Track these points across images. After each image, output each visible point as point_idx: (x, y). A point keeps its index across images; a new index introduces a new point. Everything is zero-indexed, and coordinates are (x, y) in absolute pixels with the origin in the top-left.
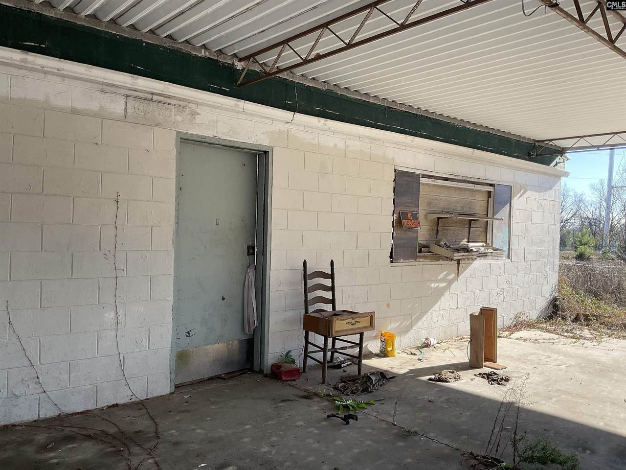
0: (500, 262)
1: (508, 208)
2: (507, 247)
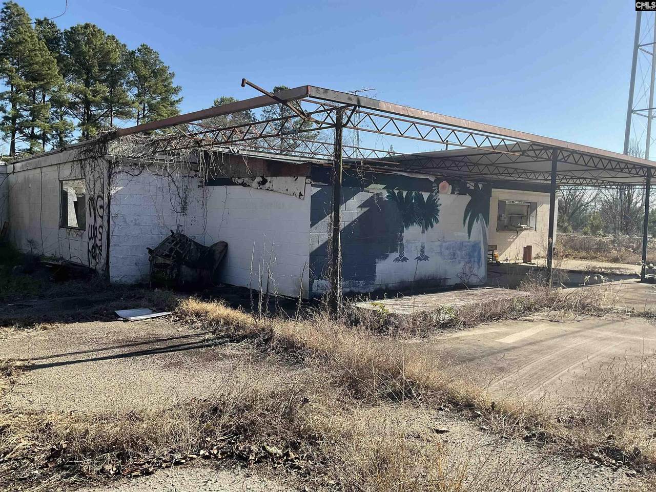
0: (532, 232)
1: (535, 211)
2: (535, 226)
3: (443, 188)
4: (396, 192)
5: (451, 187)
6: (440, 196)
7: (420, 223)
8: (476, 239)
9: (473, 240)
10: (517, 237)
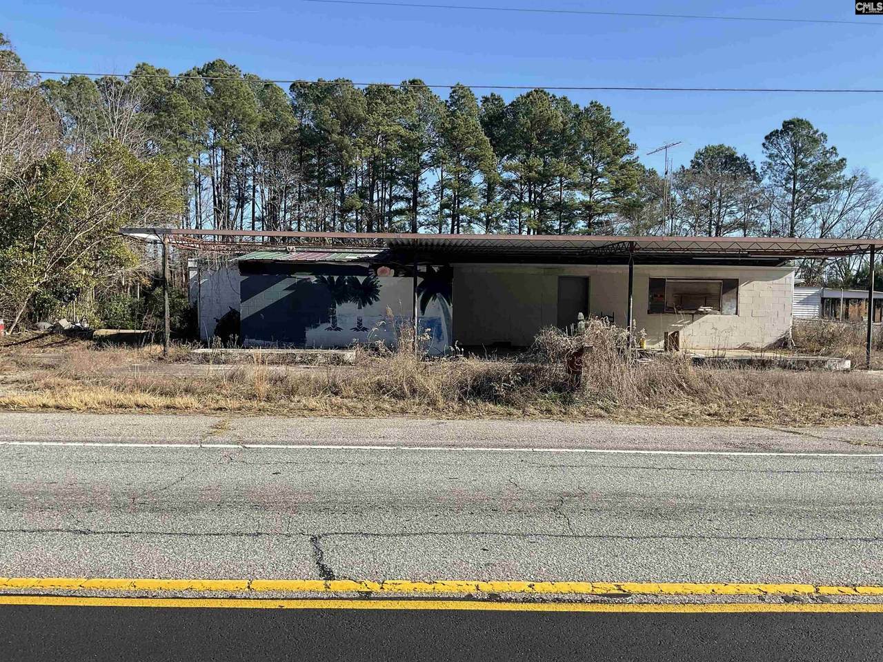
0: (728, 316)
1: (735, 290)
2: (735, 309)
3: (383, 272)
4: (326, 277)
5: (393, 271)
6: (380, 279)
7: (355, 300)
8: (434, 315)
9: (429, 316)
10: (693, 321)
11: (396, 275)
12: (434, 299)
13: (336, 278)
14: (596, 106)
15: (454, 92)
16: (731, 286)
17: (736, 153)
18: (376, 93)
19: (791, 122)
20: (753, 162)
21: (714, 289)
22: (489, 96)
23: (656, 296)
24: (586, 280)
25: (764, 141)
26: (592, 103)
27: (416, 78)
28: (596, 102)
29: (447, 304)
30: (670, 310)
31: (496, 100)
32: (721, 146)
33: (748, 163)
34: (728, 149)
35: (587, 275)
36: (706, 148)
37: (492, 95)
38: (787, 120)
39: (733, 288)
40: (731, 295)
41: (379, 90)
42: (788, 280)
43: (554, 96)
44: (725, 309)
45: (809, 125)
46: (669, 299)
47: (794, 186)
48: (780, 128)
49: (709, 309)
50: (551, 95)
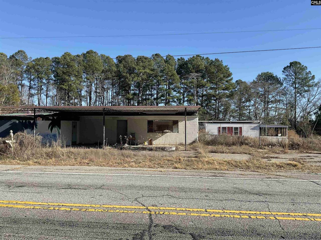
1: (177, 124)
2: (177, 131)
3: (39, 119)
4: (21, 121)
5: (42, 119)
6: (38, 121)
7: (30, 129)
8: (55, 133)
9: (53, 133)
10: (163, 135)
11: (43, 120)
12: (55, 128)
13: (24, 121)
14: (217, 60)
15: (167, 57)
16: (176, 123)
17: (274, 75)
18: (140, 59)
19: (292, 63)
20: (280, 78)
21: (171, 124)
22: (180, 58)
23: (150, 126)
24: (126, 121)
25: (283, 70)
26: (216, 59)
27: (157, 53)
28: (217, 59)
29: (59, 129)
30: (155, 131)
31: (183, 60)
32: (267, 72)
33: (278, 78)
34: (271, 73)
35: (127, 119)
36: (262, 73)
37: (181, 58)
38: (292, 62)
39: (177, 123)
40: (176, 126)
41: (141, 58)
42: (196, 120)
43: (203, 57)
44: (174, 131)
45: (300, 64)
46: (155, 128)
47: (295, 86)
48: (289, 65)
49: (167, 131)
50: (202, 57)
